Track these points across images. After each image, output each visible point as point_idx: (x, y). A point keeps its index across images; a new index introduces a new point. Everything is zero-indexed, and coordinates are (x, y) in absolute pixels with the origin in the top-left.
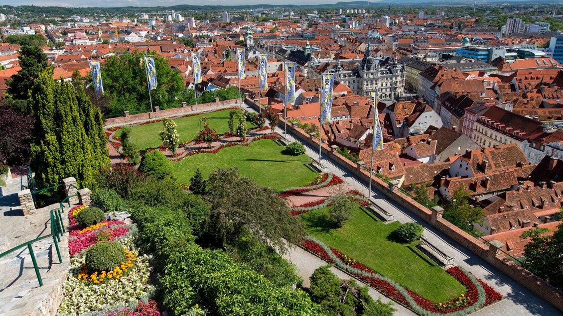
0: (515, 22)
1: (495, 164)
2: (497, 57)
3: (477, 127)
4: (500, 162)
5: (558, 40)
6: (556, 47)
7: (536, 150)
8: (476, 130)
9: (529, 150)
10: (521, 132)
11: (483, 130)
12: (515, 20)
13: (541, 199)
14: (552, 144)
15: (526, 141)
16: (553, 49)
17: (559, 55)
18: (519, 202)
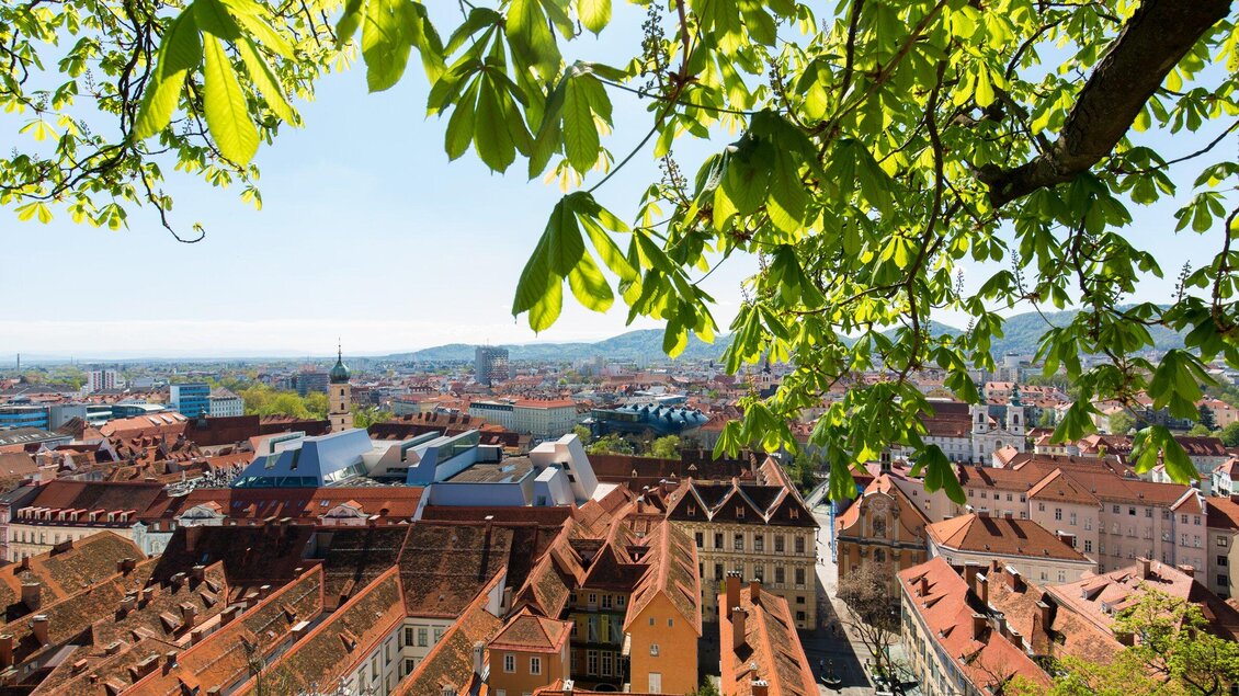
0: (104, 376)
1: (63, 586)
2: (67, 420)
3: (15, 535)
4: (79, 576)
5: (181, 389)
6: (181, 400)
7: (163, 535)
8: (16, 541)
9: (149, 538)
10: (124, 511)
11: (33, 535)
12: (104, 372)
13: (182, 608)
14: (189, 512)
15: (139, 523)
16: (178, 403)
17: (190, 406)
18: (130, 635)
